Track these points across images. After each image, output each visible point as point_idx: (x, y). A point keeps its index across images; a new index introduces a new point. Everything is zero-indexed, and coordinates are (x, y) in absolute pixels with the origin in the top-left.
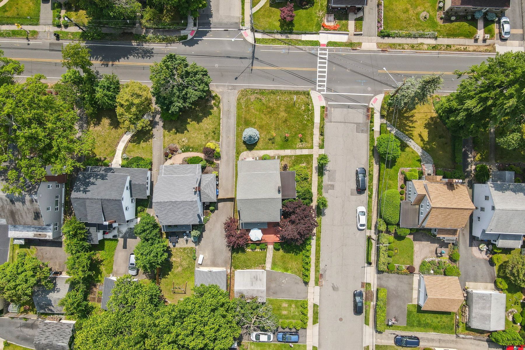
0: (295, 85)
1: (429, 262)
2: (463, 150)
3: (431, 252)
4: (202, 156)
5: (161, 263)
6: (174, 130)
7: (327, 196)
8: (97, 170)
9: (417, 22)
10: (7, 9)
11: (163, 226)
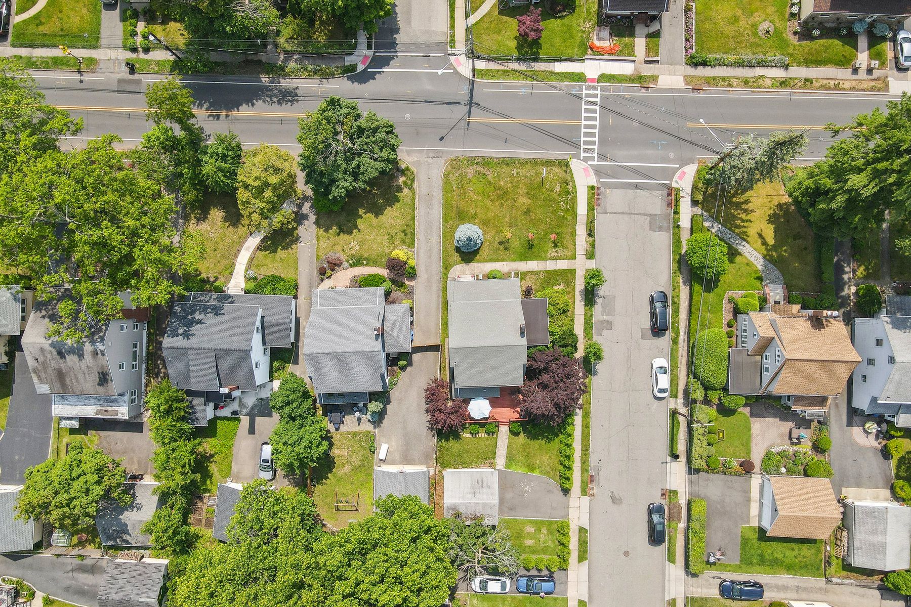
0: (544, 149)
1: (779, 454)
2: (835, 260)
3: (782, 435)
4: (384, 272)
5: (317, 458)
6: (334, 228)
7: (601, 339)
8: (203, 298)
9: (752, 40)
10: (43, 20)
11: (319, 395)
